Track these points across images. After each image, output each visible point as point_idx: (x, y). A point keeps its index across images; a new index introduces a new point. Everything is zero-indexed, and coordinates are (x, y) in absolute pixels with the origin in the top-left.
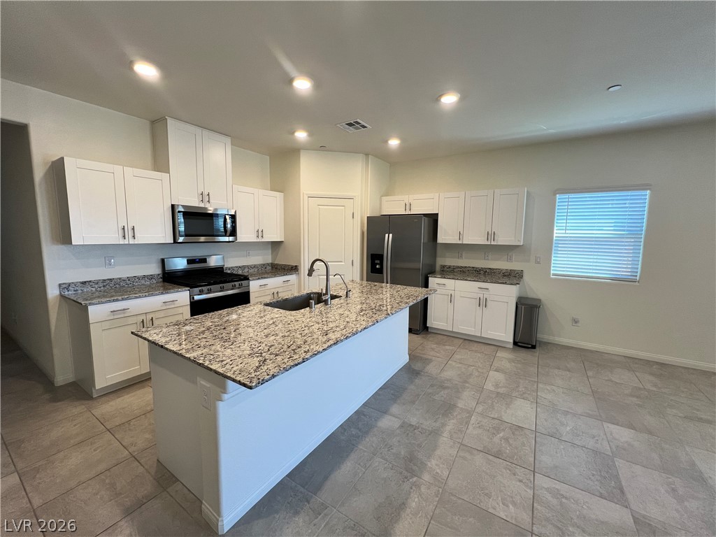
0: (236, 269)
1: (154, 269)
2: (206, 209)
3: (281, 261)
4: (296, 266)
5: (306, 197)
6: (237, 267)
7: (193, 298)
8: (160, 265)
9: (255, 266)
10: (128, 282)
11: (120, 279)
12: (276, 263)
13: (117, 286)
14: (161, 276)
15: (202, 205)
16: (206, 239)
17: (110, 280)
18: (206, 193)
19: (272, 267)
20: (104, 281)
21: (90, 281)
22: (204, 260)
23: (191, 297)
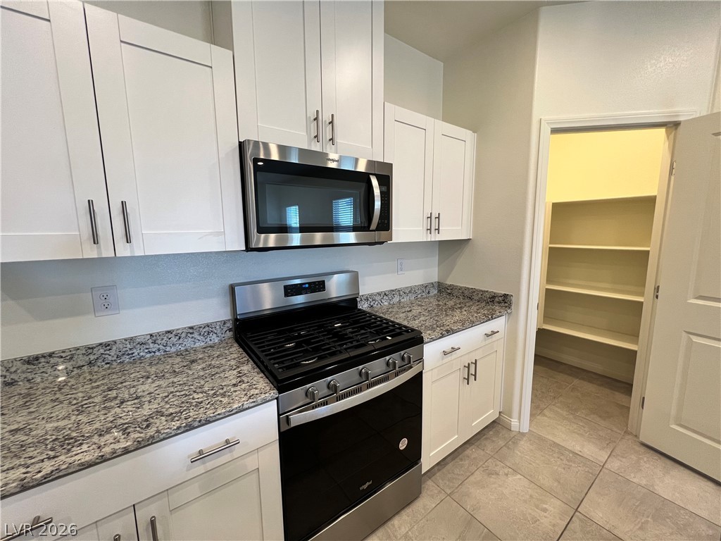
0: (378, 298)
1: (215, 311)
2: (324, 156)
3: (459, 278)
4: (506, 296)
5: (546, 129)
6: (379, 294)
7: (288, 419)
8: (228, 299)
9: (411, 290)
10: (153, 347)
11: (132, 340)
12: (449, 282)
13: (126, 359)
14: (229, 325)
15: (316, 147)
16: (324, 238)
17: (107, 345)
18: (327, 118)
19: (440, 291)
20: (90, 349)
21: (51, 355)
22: (319, 286)
23: (283, 417)
